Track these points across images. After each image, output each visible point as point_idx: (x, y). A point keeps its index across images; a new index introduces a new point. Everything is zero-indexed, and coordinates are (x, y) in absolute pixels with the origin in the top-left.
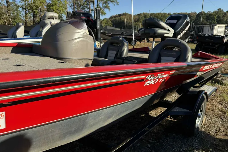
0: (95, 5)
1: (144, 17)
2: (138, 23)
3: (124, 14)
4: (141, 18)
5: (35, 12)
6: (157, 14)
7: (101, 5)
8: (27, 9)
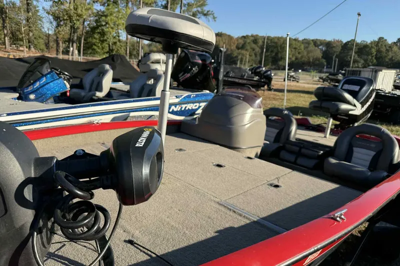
1: (253, 41)
2: (243, 52)
3: (220, 35)
4: (247, 44)
5: (74, 24)
6: (276, 37)
8: (61, 19)
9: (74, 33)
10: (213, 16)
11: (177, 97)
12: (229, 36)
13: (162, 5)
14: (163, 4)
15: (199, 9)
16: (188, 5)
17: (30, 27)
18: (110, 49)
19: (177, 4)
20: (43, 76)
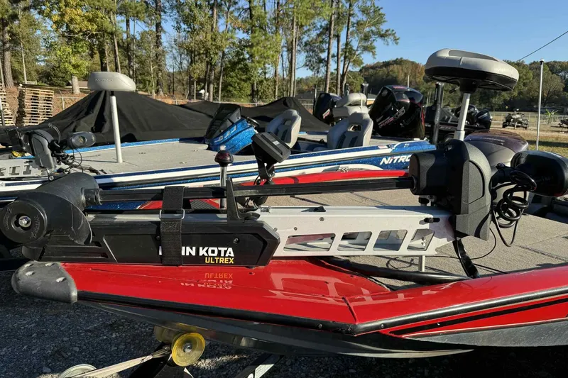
0: (341, 44)
3: (398, 62)
5: (212, 58)
7: (355, 44)
8: (196, 53)
9: (211, 70)
10: (395, 37)
11: (389, 146)
12: (413, 63)
13: (321, 26)
14: (323, 25)
15: (373, 28)
16: (357, 24)
17: (159, 65)
18: (253, 90)
19: (343, 24)
20: (233, 124)
